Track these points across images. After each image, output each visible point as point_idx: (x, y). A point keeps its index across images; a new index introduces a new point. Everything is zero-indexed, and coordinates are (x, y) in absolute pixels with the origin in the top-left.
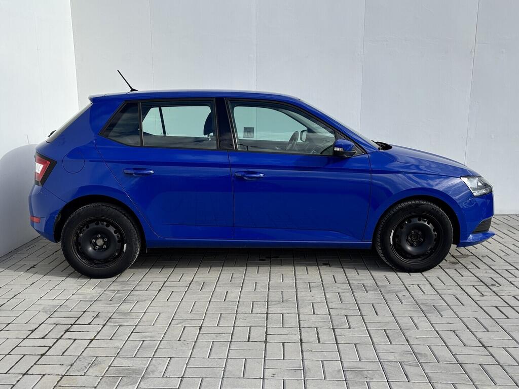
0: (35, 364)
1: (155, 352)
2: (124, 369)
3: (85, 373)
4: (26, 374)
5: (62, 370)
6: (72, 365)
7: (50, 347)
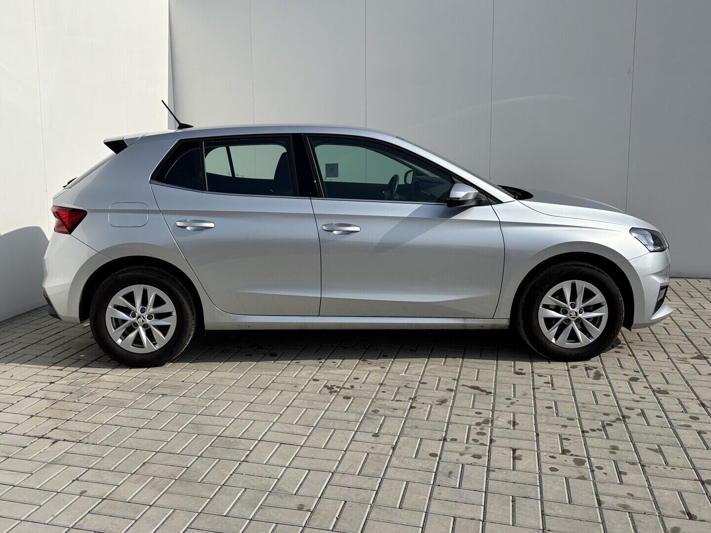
0: (41, 389)
1: (152, 389)
2: (115, 400)
3: (79, 400)
4: (29, 396)
5: (59, 396)
6: (71, 393)
7: (62, 378)
